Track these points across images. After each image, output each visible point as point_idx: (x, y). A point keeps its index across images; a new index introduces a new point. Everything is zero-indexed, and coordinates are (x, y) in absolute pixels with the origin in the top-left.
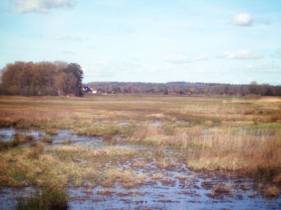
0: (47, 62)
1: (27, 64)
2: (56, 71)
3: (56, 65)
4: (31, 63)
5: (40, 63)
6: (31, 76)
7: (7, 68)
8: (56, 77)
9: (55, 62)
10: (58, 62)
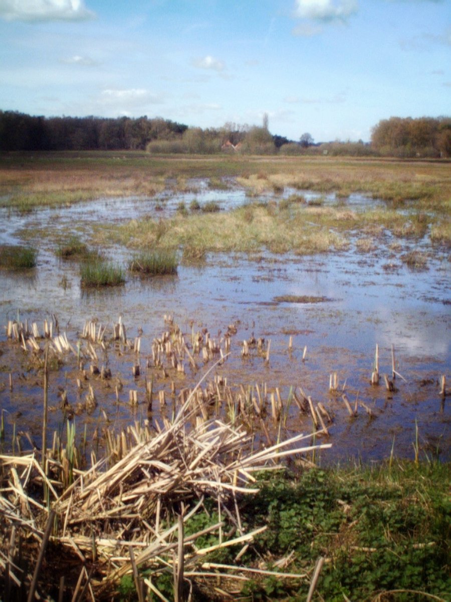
0: (429, 118)
1: (404, 120)
2: (439, 128)
3: (440, 120)
4: (409, 118)
5: (420, 119)
6: (408, 133)
7: (380, 124)
8: (437, 136)
9: (438, 118)
10: (443, 117)
